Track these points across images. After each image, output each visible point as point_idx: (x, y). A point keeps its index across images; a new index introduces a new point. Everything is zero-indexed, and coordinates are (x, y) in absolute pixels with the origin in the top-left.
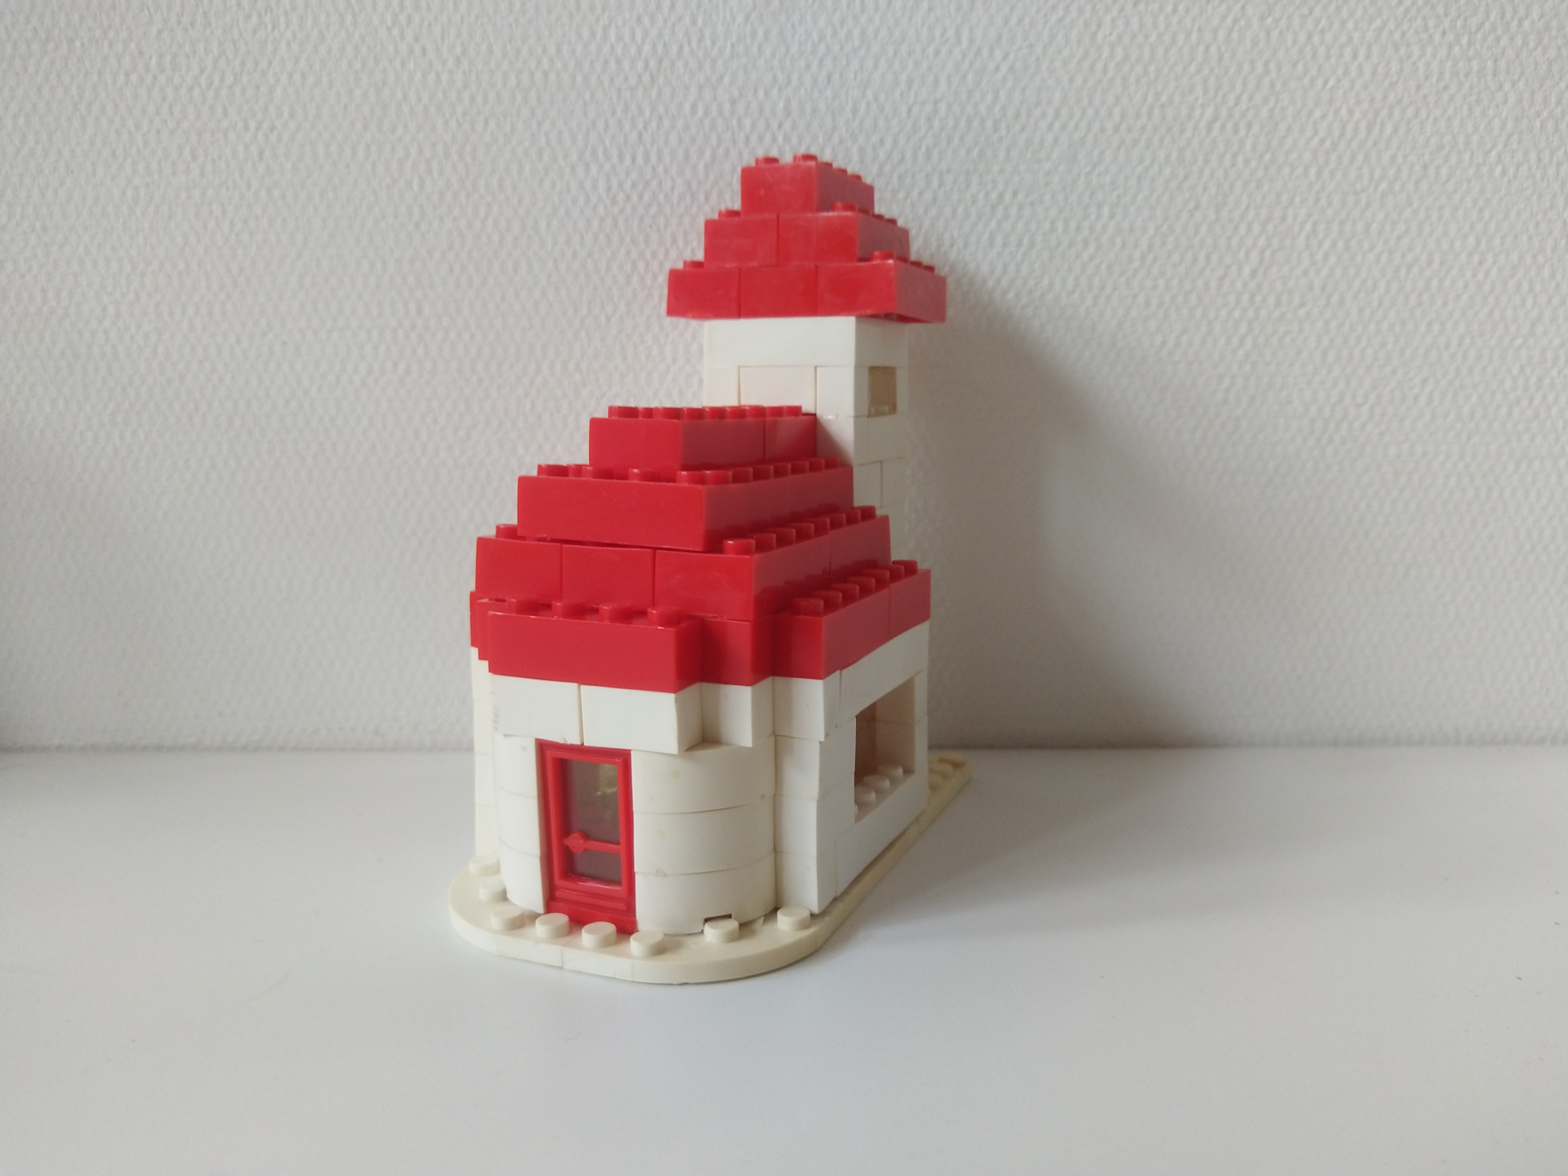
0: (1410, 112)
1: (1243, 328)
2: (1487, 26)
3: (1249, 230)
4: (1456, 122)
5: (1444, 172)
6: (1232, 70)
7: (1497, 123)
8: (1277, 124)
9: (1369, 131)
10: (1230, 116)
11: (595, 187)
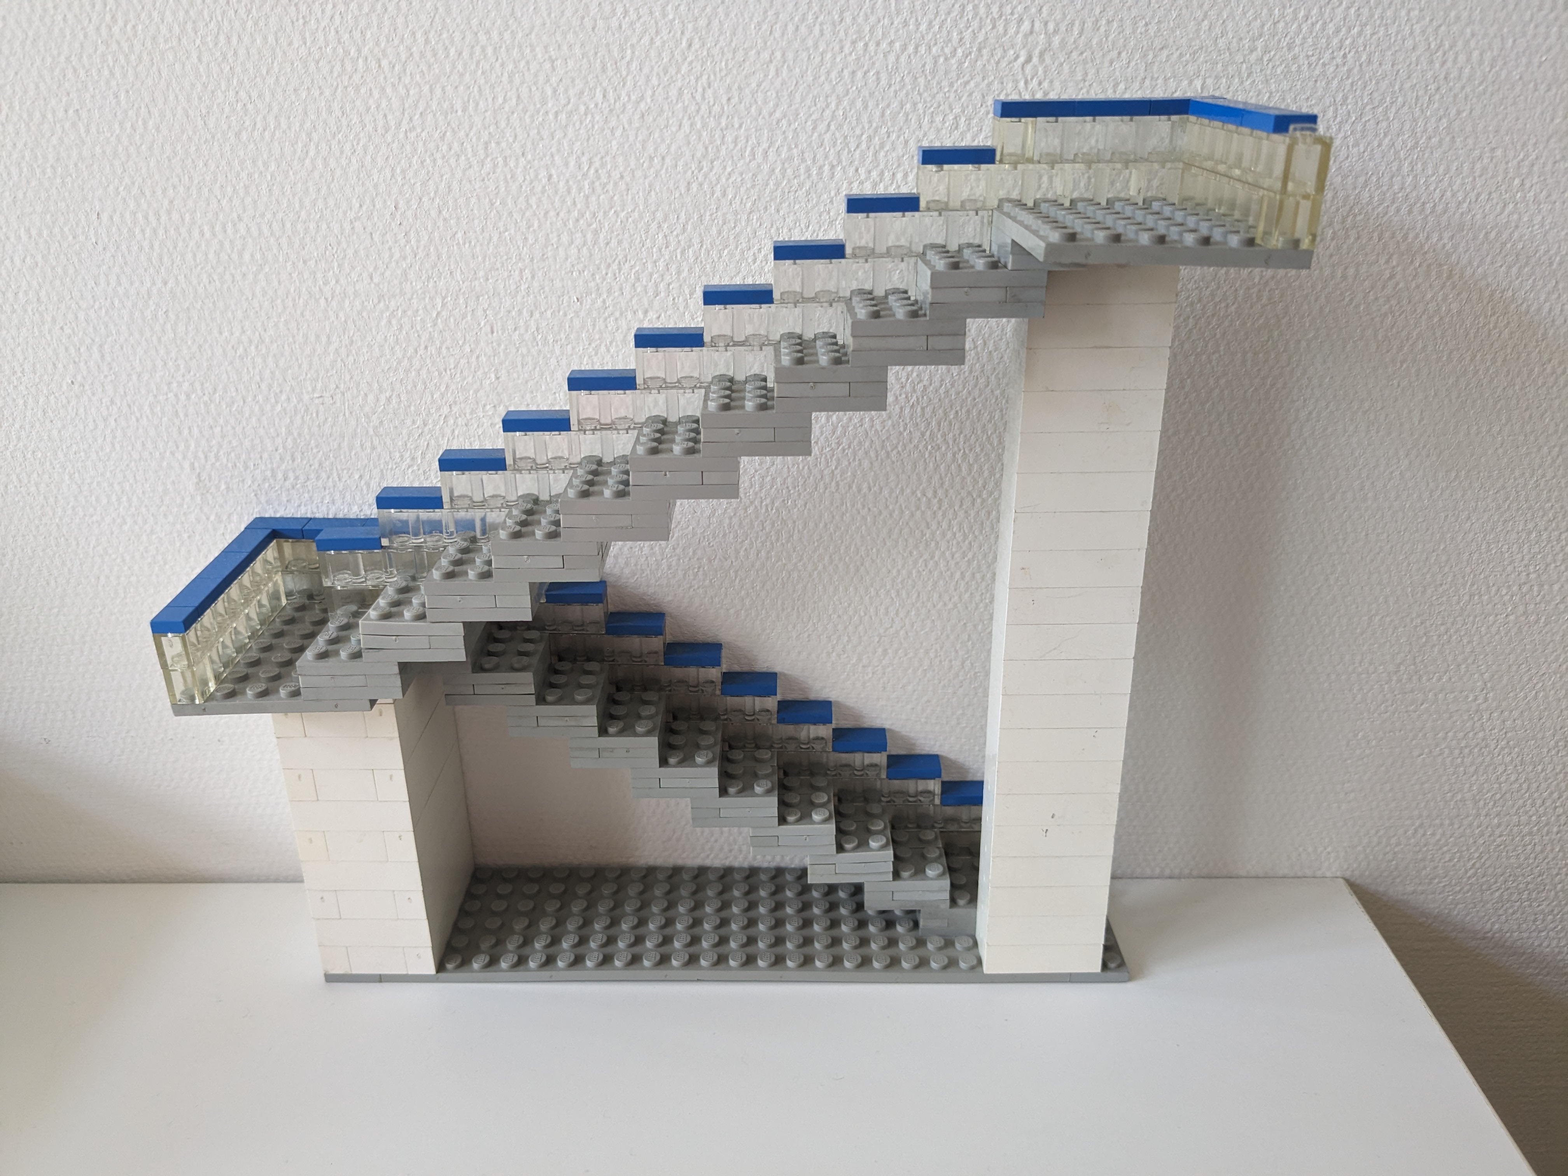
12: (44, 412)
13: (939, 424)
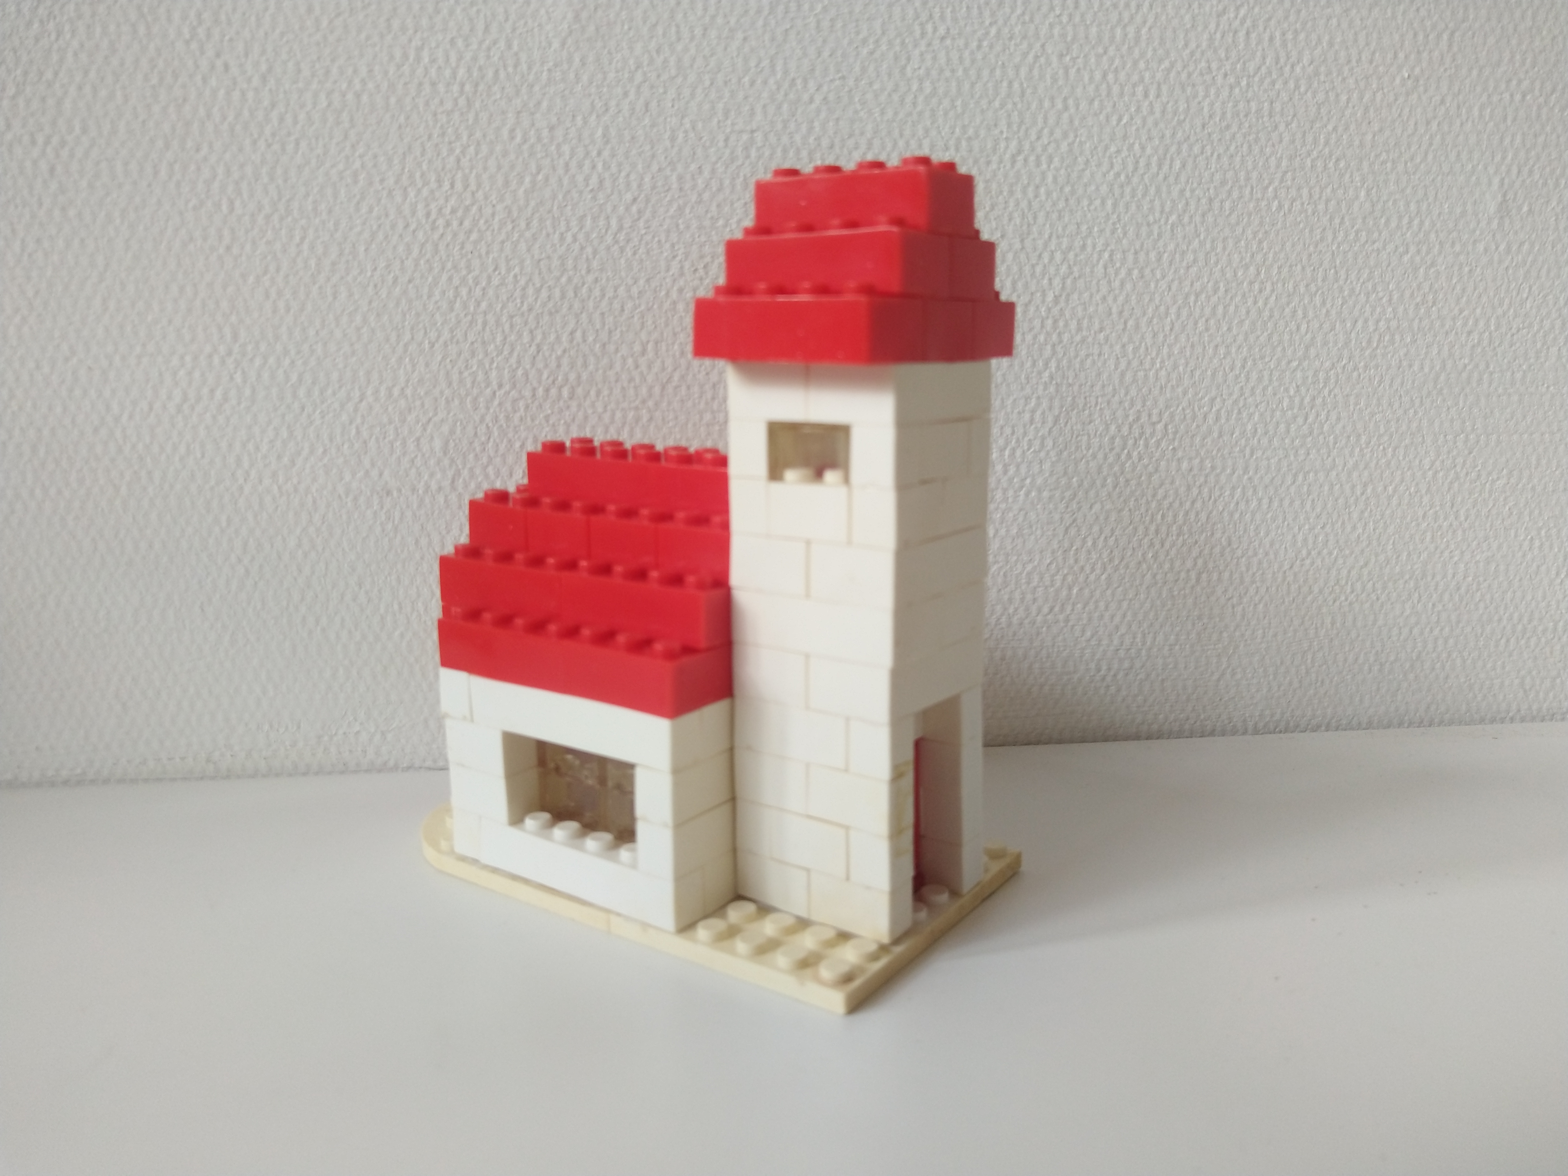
0: (1196, 149)
1: (1048, 350)
2: (1264, 70)
3: (1052, 258)
4: (1238, 159)
5: (1227, 205)
6: (1034, 106)
7: (1273, 161)
8: (1076, 158)
9: (1160, 166)
10: (1033, 149)
11: (414, 213)
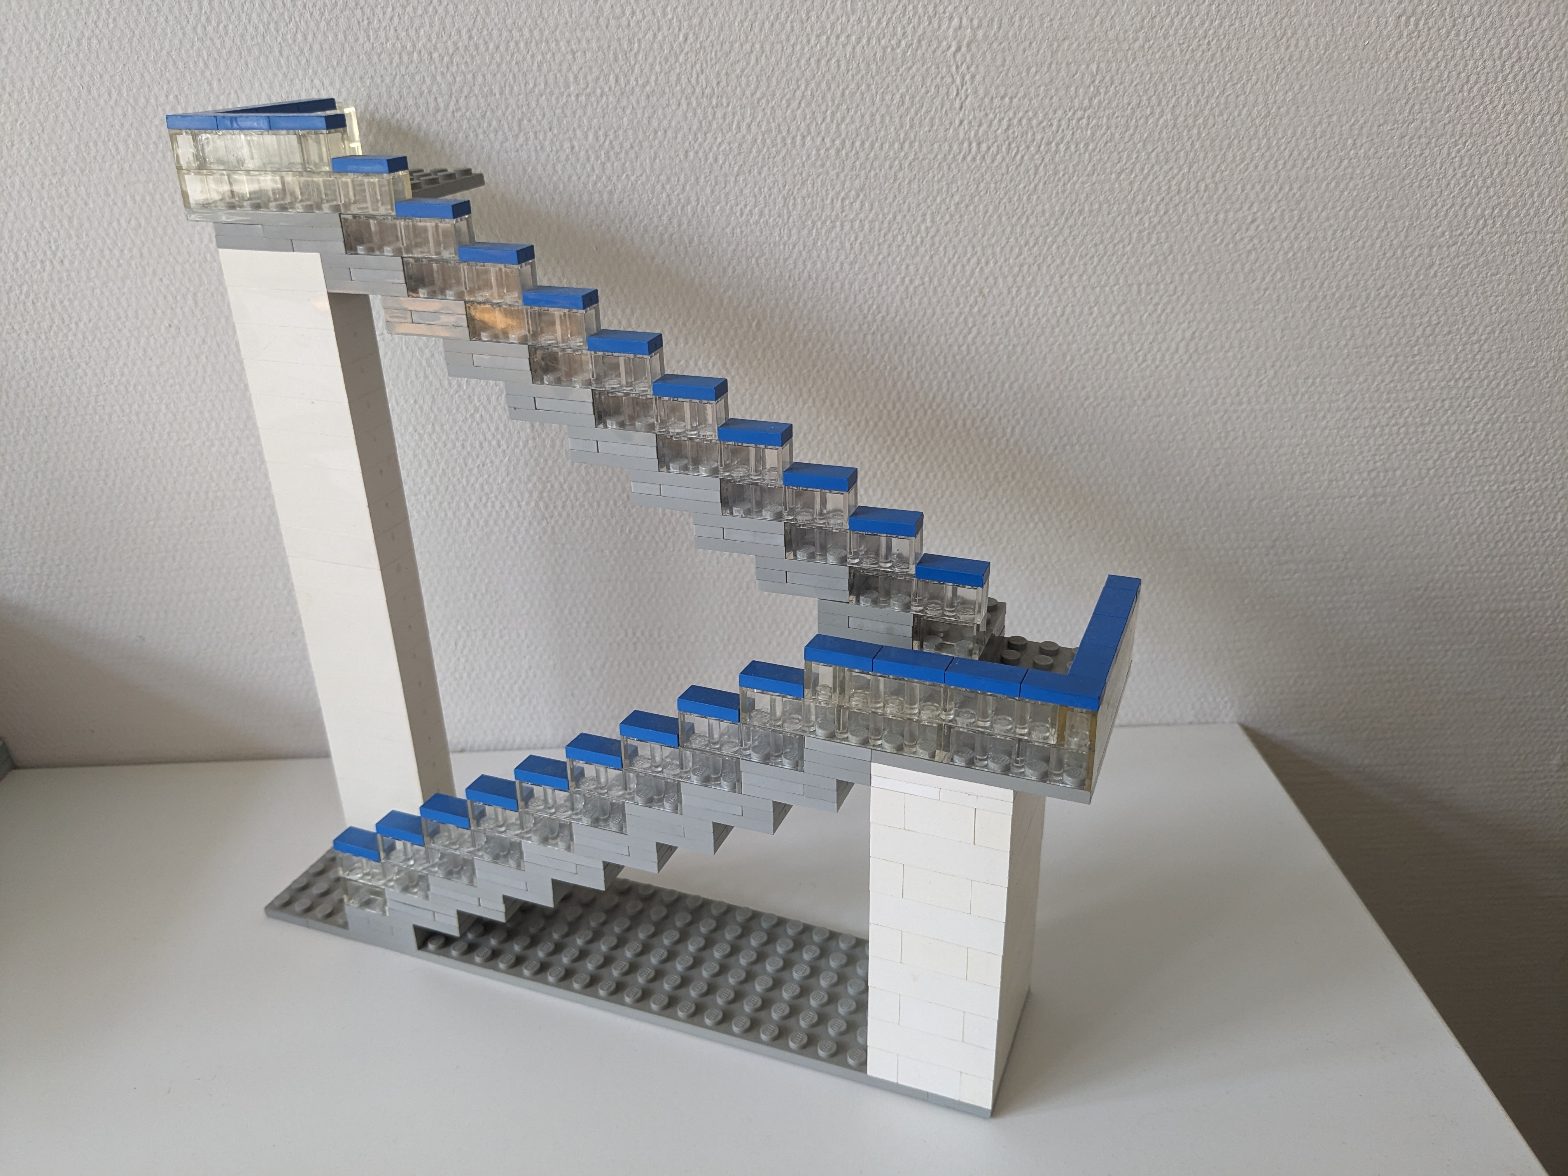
12: (145, 351)
13: (895, 347)
